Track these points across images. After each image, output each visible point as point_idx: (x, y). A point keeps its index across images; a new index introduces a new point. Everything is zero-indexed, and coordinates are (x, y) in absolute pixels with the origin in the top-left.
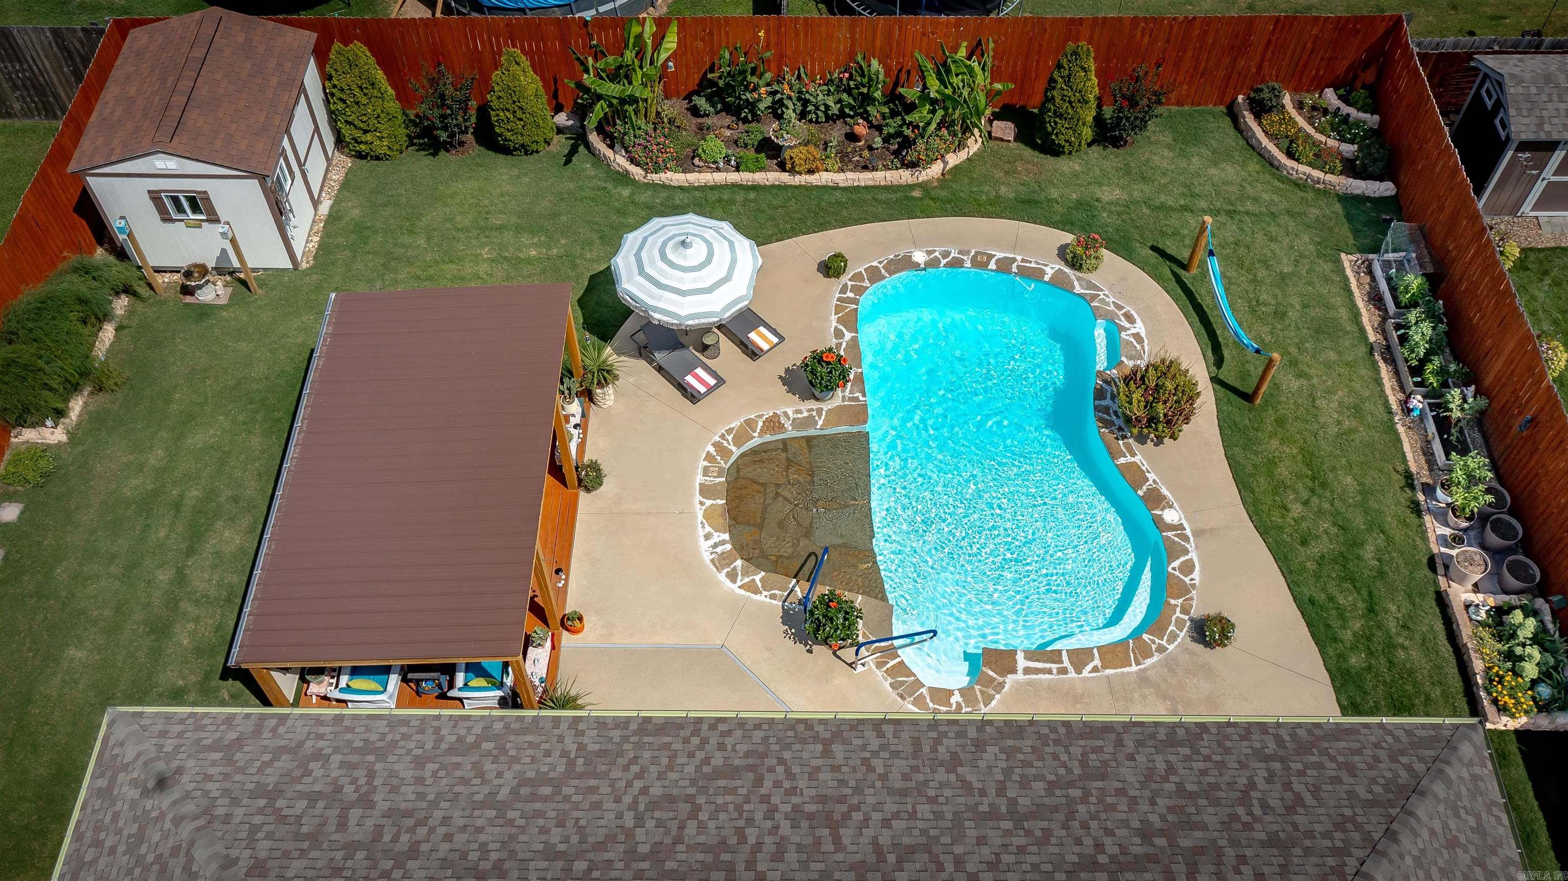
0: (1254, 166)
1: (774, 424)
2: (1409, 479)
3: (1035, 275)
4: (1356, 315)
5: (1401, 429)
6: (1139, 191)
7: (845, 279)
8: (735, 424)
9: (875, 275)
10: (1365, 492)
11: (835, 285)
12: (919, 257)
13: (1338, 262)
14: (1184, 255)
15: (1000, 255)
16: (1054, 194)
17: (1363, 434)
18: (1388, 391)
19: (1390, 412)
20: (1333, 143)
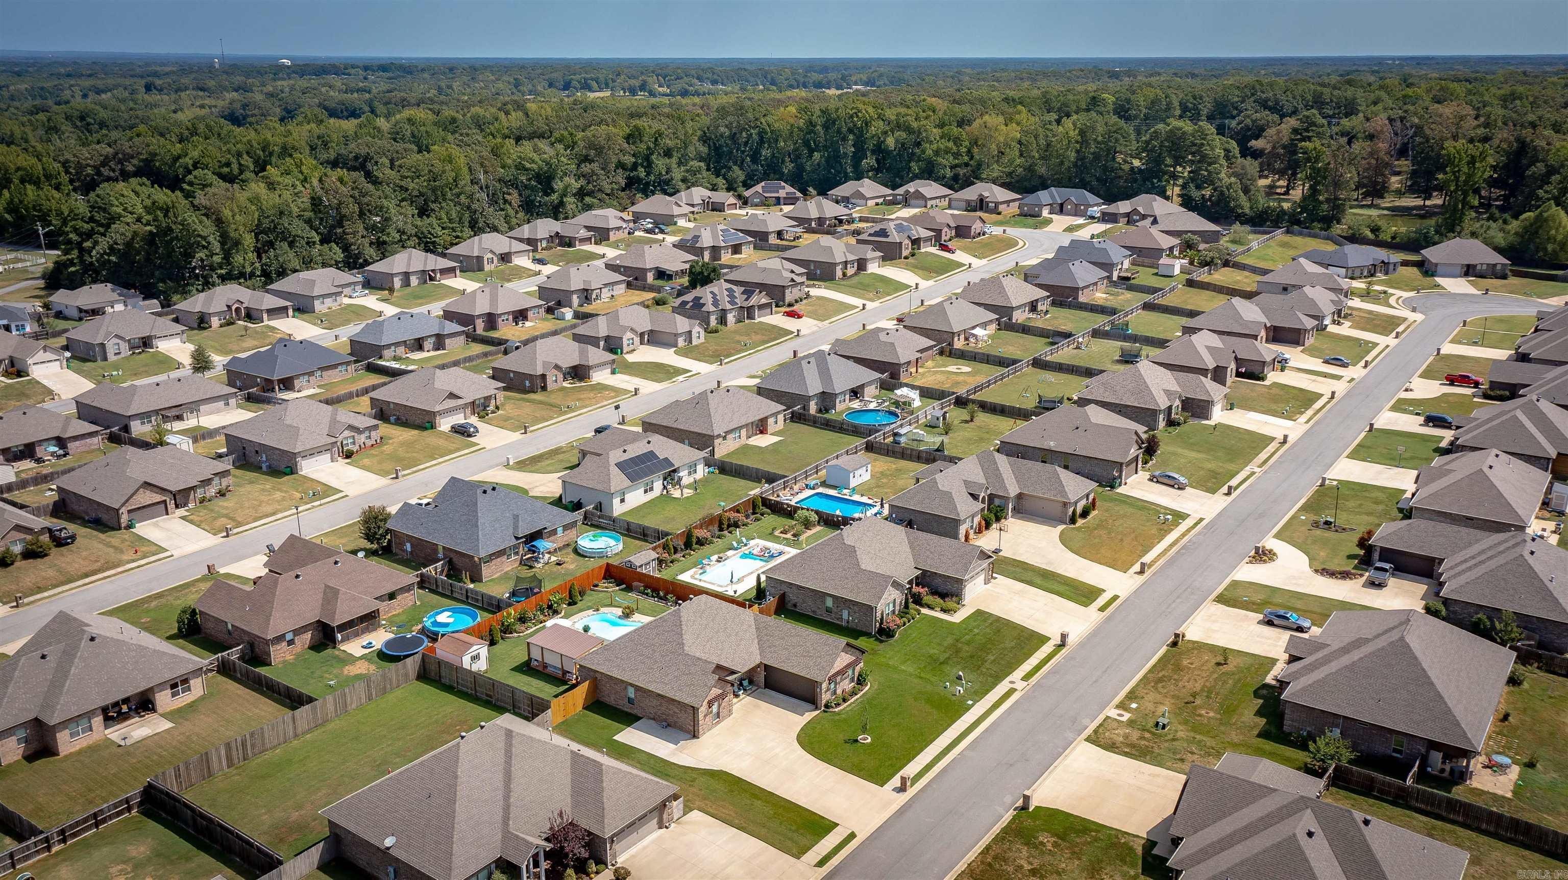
0: (605, 593)
4: (640, 598)
6: (593, 603)
12: (578, 619)
14: (611, 604)
15: (587, 615)
16: (583, 608)
20: (611, 585)
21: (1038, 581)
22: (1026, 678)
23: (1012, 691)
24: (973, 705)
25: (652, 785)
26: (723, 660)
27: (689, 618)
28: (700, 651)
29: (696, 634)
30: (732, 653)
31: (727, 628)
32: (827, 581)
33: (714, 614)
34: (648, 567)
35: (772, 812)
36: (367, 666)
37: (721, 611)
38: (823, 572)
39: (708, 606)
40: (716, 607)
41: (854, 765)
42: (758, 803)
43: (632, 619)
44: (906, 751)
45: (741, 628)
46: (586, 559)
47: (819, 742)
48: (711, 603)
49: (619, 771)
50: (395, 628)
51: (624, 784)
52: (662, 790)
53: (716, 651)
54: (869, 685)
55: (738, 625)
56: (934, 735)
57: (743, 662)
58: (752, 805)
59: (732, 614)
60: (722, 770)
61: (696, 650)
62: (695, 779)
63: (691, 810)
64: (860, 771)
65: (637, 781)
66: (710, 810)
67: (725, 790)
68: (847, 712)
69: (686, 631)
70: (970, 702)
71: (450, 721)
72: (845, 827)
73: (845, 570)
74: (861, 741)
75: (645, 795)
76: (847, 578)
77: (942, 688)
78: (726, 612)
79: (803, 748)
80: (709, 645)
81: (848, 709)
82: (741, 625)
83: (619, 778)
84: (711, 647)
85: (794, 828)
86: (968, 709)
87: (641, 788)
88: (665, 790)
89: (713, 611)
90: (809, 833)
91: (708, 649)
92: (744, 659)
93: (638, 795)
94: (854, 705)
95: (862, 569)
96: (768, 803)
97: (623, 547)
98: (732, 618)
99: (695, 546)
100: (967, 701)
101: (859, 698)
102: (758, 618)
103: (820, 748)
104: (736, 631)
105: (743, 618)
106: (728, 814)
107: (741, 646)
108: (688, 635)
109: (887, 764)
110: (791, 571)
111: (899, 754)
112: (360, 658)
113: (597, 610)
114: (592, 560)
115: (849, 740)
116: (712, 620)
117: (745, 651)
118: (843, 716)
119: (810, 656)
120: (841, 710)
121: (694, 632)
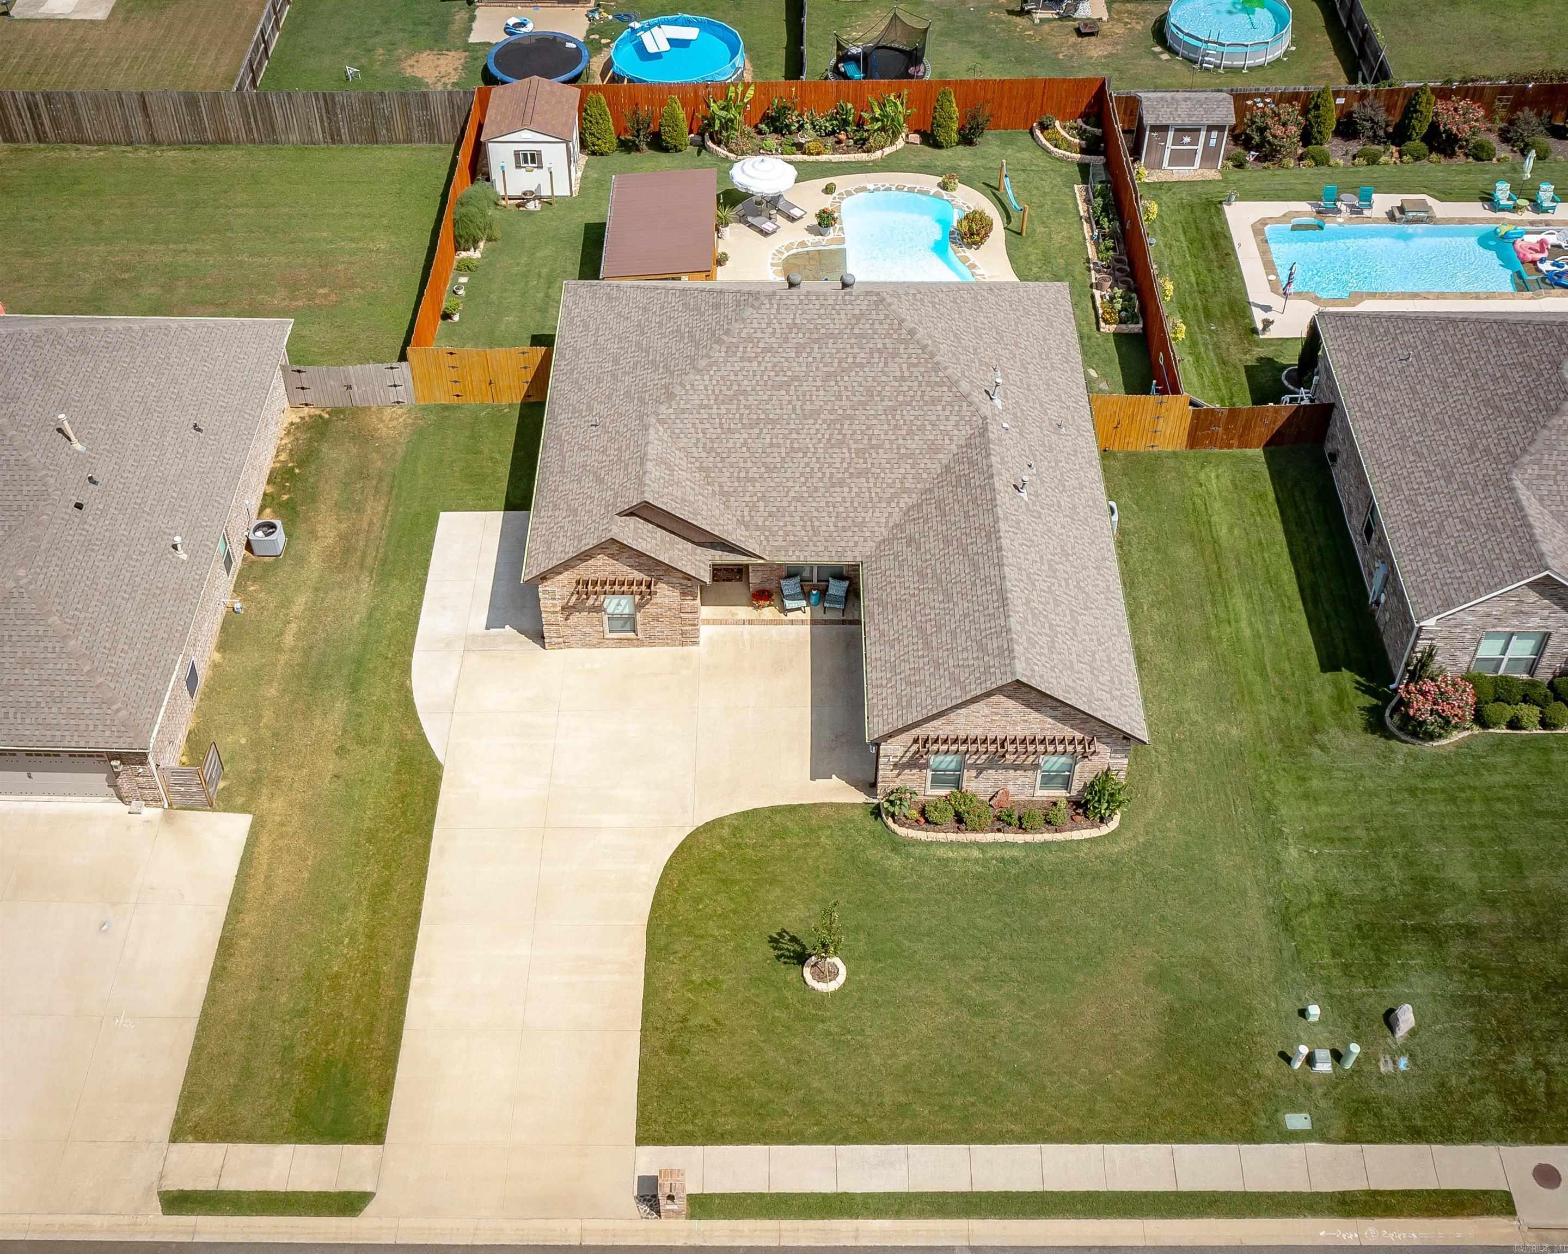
0: (1039, 153)
1: (802, 244)
2: (1088, 260)
3: (926, 193)
4: (1077, 205)
5: (1088, 245)
6: (979, 162)
7: (834, 195)
8: (786, 244)
9: (849, 194)
10: (1068, 265)
11: (830, 196)
12: (871, 186)
13: (1073, 187)
15: (909, 186)
16: (938, 163)
17: (1071, 246)
18: (1085, 232)
19: (1085, 239)
20: (1077, 141)
23: (1494, 1203)
24: (1289, 1137)
25: (88, 700)
26: (747, 499)
27: (759, 335)
28: (698, 440)
29: (735, 387)
30: (792, 494)
31: (852, 418)
32: (1402, 449)
33: (850, 360)
34: (1187, 139)
35: (336, 969)
36: (451, 70)
37: (886, 363)
38: (1424, 415)
39: (856, 331)
40: (880, 346)
41: (686, 1020)
42: (358, 917)
43: (970, 253)
44: (864, 1105)
45: (901, 441)
46: (1158, 49)
47: (723, 881)
48: (877, 326)
49: (38, 617)
50: (610, 17)
51: (20, 654)
52: (100, 728)
53: (749, 464)
54: (1105, 830)
55: (897, 427)
56: (1017, 1128)
57: (803, 533)
58: (343, 909)
59: (910, 388)
60: (440, 767)
61: (692, 430)
62: (376, 741)
63: (243, 809)
64: (671, 1049)
65: (59, 666)
66: (265, 841)
67: (367, 824)
68: (923, 860)
69: (710, 365)
70: (1297, 1121)
71: (341, 267)
72: (379, 1167)
73: (1472, 449)
74: (807, 972)
75: (46, 710)
76: (1448, 479)
77: (1290, 1006)
78: (898, 374)
79: (668, 867)
80: (746, 436)
81: (941, 852)
82: (910, 433)
83: (23, 633)
84: (743, 445)
85: (301, 1052)
86: (1252, 1136)
87: (52, 689)
88: (108, 733)
89: (856, 350)
90: (298, 1100)
91: (730, 445)
92: (816, 532)
93: (31, 699)
94: (976, 853)
95: (1509, 480)
96: (370, 937)
97: (1279, 60)
98: (900, 398)
99: (1417, 144)
100: (1296, 1108)
101: (1014, 845)
102: (978, 440)
103: (698, 900)
104: (874, 442)
105: (934, 418)
106: (270, 888)
107: (846, 489)
108: (707, 377)
109: (758, 1093)
110: (1371, 356)
111: (830, 1095)
112: (468, 47)
113: (944, 186)
114: (1165, 56)
115: (793, 939)
116: (828, 376)
117: (841, 509)
118: (896, 862)
119: (927, 645)
120: (919, 842)
121: (732, 378)
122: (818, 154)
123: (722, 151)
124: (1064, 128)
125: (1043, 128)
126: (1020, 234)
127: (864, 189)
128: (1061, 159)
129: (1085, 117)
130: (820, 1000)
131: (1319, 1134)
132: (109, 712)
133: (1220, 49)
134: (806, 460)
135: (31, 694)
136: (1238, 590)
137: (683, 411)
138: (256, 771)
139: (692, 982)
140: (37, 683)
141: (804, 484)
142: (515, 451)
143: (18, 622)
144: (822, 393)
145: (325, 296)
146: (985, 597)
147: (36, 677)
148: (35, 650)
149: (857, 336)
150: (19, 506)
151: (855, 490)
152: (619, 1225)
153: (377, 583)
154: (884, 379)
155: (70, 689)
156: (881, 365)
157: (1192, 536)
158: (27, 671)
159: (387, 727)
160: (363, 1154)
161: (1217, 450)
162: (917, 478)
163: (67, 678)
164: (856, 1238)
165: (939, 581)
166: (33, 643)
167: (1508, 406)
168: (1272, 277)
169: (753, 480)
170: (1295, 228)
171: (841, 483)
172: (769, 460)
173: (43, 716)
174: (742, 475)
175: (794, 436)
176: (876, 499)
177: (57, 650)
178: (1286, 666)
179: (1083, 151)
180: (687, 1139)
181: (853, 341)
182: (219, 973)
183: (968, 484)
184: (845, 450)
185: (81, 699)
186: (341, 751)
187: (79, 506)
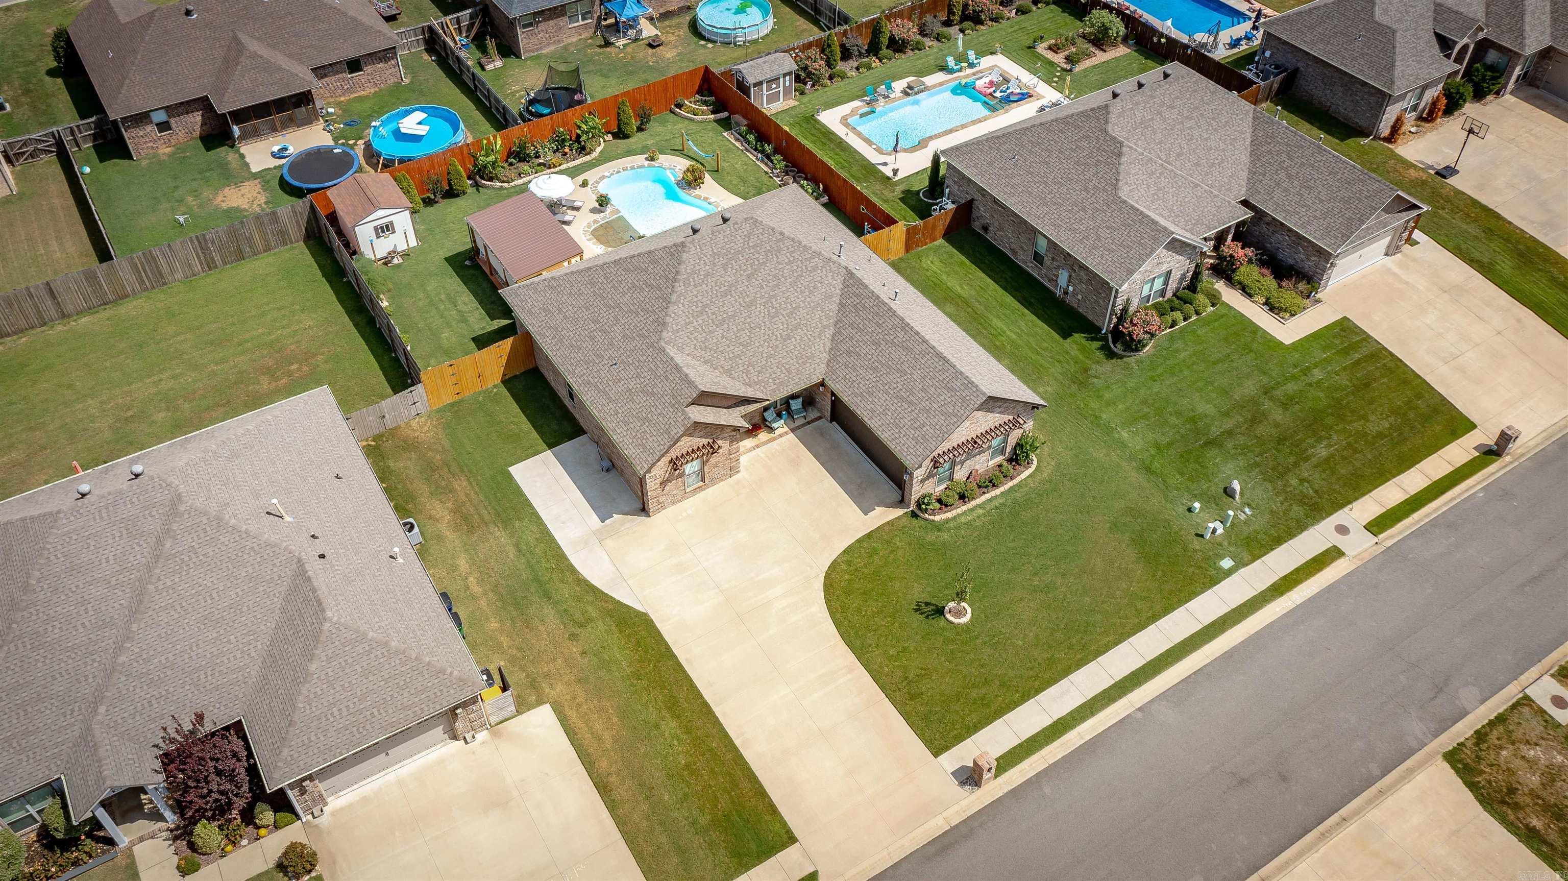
0: (686, 122)
2: (766, 174)
3: (642, 167)
4: (734, 145)
5: (759, 164)
6: (658, 138)
9: (598, 181)
10: (757, 179)
11: (588, 188)
12: (607, 174)
13: (724, 135)
14: (681, 148)
15: (629, 166)
16: (636, 147)
17: (751, 168)
18: (750, 156)
19: (755, 162)
20: (705, 108)
21: (1506, 265)
22: (1377, 526)
23: (1333, 554)
24: (1229, 573)
25: (427, 676)
26: (741, 369)
27: (698, 267)
28: (695, 345)
29: (700, 305)
30: (765, 355)
31: (775, 296)
32: (1045, 204)
33: (756, 263)
34: (774, 86)
35: (683, 762)
36: (255, 195)
37: (777, 257)
38: (1046, 183)
39: (751, 244)
40: (769, 248)
41: (907, 678)
42: (670, 726)
43: (697, 192)
44: (1031, 669)
45: (808, 299)
46: (703, 42)
47: (865, 593)
48: (761, 237)
49: (359, 639)
50: (342, 126)
51: (360, 670)
52: (445, 690)
53: (732, 348)
54: (1034, 467)
55: (802, 292)
56: (1111, 638)
57: (783, 375)
58: (657, 726)
59: (798, 266)
60: (646, 614)
61: (689, 341)
62: (590, 620)
63: (540, 702)
64: (912, 697)
65: (393, 664)
66: (572, 714)
67: (628, 670)
68: (958, 528)
69: (679, 297)
70: (1227, 563)
71: (293, 347)
72: (806, 854)
73: (1086, 189)
74: (949, 616)
75: (399, 697)
76: (1084, 209)
77: (1182, 510)
78: (787, 261)
79: (827, 601)
80: (721, 331)
81: (963, 519)
82: (811, 292)
83: (354, 654)
84: (723, 337)
85: (704, 820)
86: (1214, 582)
87: (397, 681)
88: (452, 691)
89: (757, 256)
90: (726, 848)
91: (715, 341)
92: (788, 371)
93: (385, 696)
94: (981, 511)
95: (1120, 198)
96: (688, 732)
97: (773, 29)
98: (795, 274)
99: (885, 51)
100: (1222, 558)
101: (996, 497)
102: (851, 281)
103: (859, 610)
104: (794, 305)
105: (819, 278)
106: (598, 738)
107: (793, 340)
108: (680, 305)
109: (974, 694)
110: (990, 164)
111: (1011, 673)
112: (255, 176)
113: (652, 159)
114: (710, 45)
115: (927, 604)
116: (749, 276)
117: (796, 353)
118: (945, 536)
119: (911, 403)
120: (948, 521)
121: (696, 299)
122: (560, 165)
123: (497, 184)
124: (691, 102)
125: (680, 106)
126: (717, 171)
127: (603, 177)
128: (702, 122)
129: (700, 92)
130: (966, 628)
131: (1240, 564)
132: (445, 677)
133: (743, 31)
134: (762, 331)
135: (382, 692)
136: (991, 317)
137: (677, 331)
138: (527, 676)
139: (892, 656)
140: (383, 683)
141: (768, 346)
142: (524, 412)
143: (347, 649)
144: (751, 288)
145: (299, 369)
146: (929, 362)
147: (380, 679)
148: (369, 661)
149: (753, 247)
150: (280, 576)
151: (798, 338)
152: (964, 803)
153: (505, 528)
154: (781, 266)
155: (409, 676)
156: (775, 259)
157: (946, 299)
158: (371, 678)
159: (590, 609)
160: (790, 854)
161: (920, 249)
162: (828, 317)
163: (403, 669)
164: (1082, 738)
165: (889, 367)
166: (365, 658)
167: (1091, 161)
168: (874, 146)
169: (739, 356)
170: (862, 116)
171: (789, 337)
172: (742, 340)
173: (399, 703)
174: (731, 355)
175: (749, 320)
176: (812, 339)
177: (386, 654)
178: (1045, 345)
179: (713, 112)
180: (959, 739)
181: (752, 251)
182: (612, 807)
183: (864, 307)
184: (781, 317)
185: (420, 679)
186: (573, 637)
187: (322, 556)
